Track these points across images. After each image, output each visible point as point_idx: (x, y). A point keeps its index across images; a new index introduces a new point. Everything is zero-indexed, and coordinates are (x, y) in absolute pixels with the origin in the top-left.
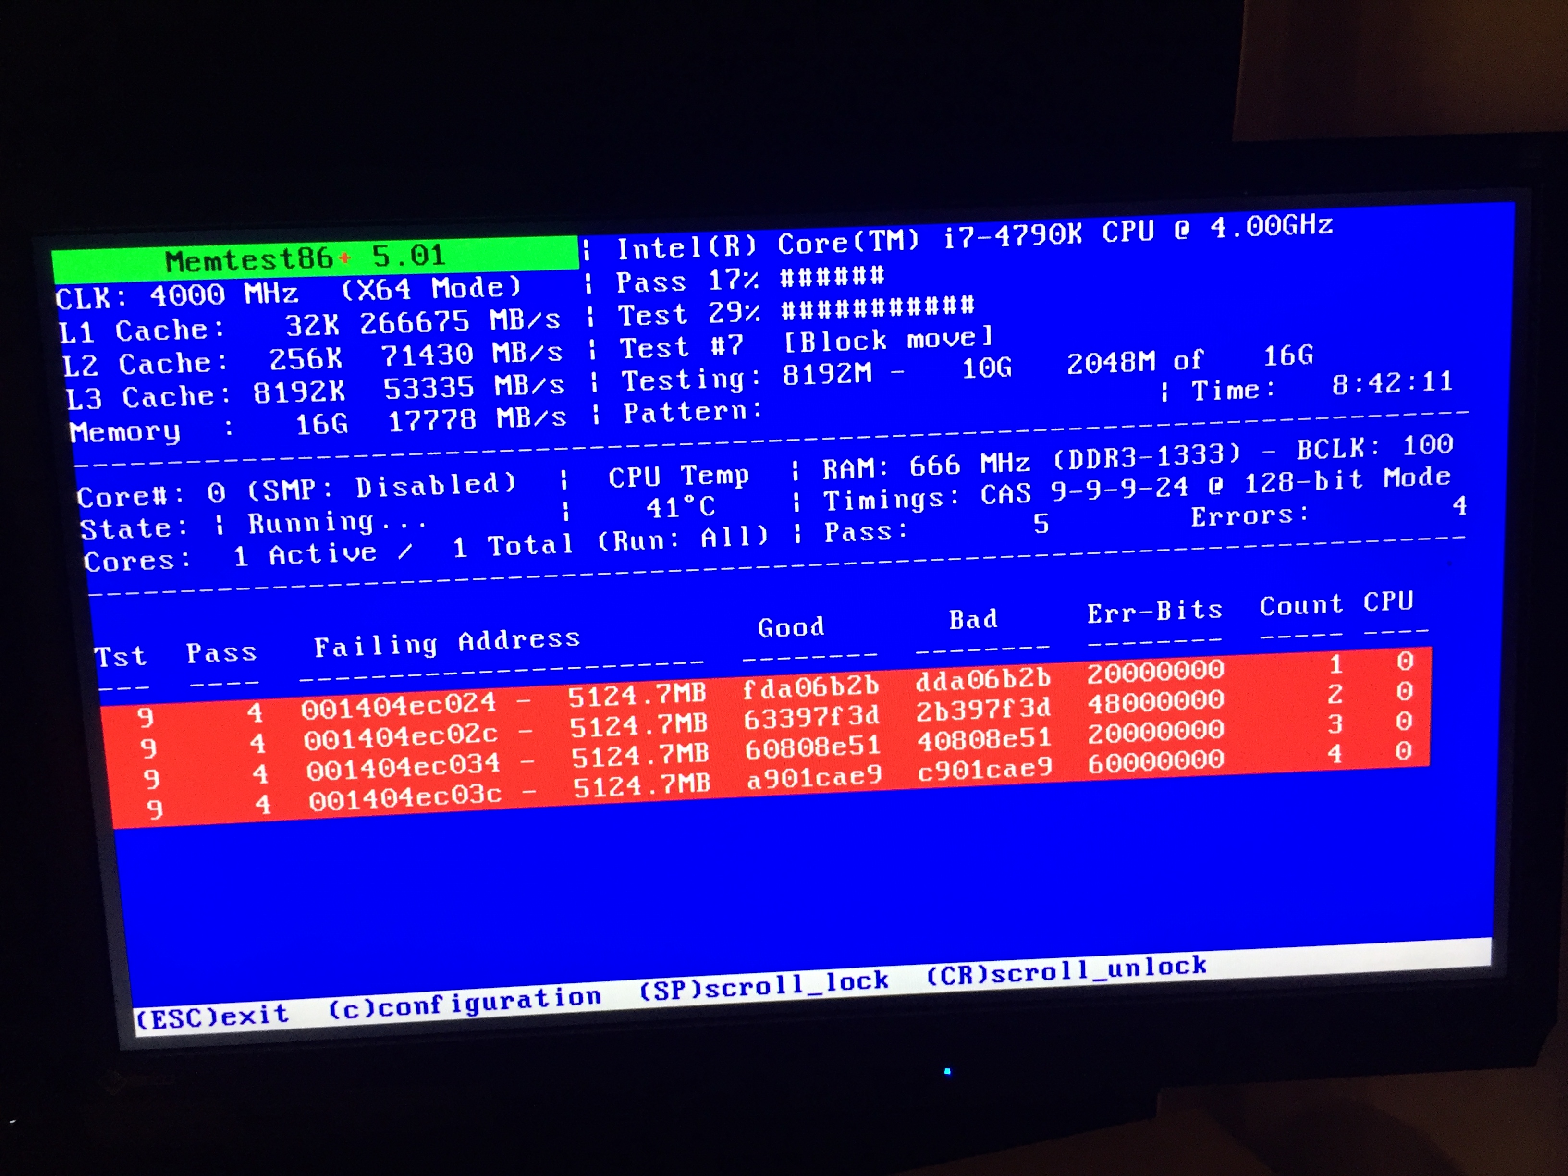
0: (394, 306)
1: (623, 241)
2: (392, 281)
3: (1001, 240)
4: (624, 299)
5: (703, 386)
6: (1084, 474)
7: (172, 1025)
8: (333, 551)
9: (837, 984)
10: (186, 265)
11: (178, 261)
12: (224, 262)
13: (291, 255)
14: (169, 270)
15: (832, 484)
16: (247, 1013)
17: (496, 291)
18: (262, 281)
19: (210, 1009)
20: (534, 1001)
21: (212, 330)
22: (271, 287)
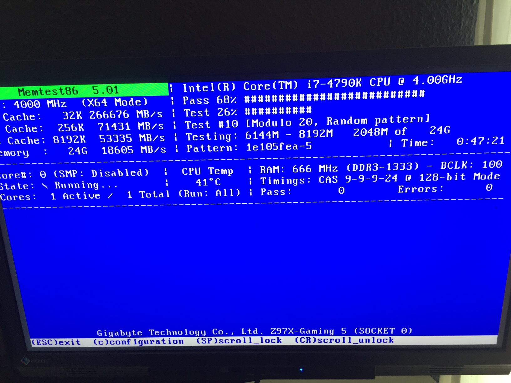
0: (101, 109)
1: (185, 85)
2: (100, 99)
3: (330, 85)
4: (186, 107)
5: (216, 139)
6: (358, 173)
7: (43, 344)
8: (85, 195)
9: (264, 341)
10: (25, 93)
11: (22, 92)
12: (39, 92)
13: (63, 90)
14: (20, 95)
15: (263, 175)
16: (67, 342)
17: (138, 103)
18: (53, 99)
19: (55, 340)
20: (161, 342)
21: (37, 117)
22: (57, 102)
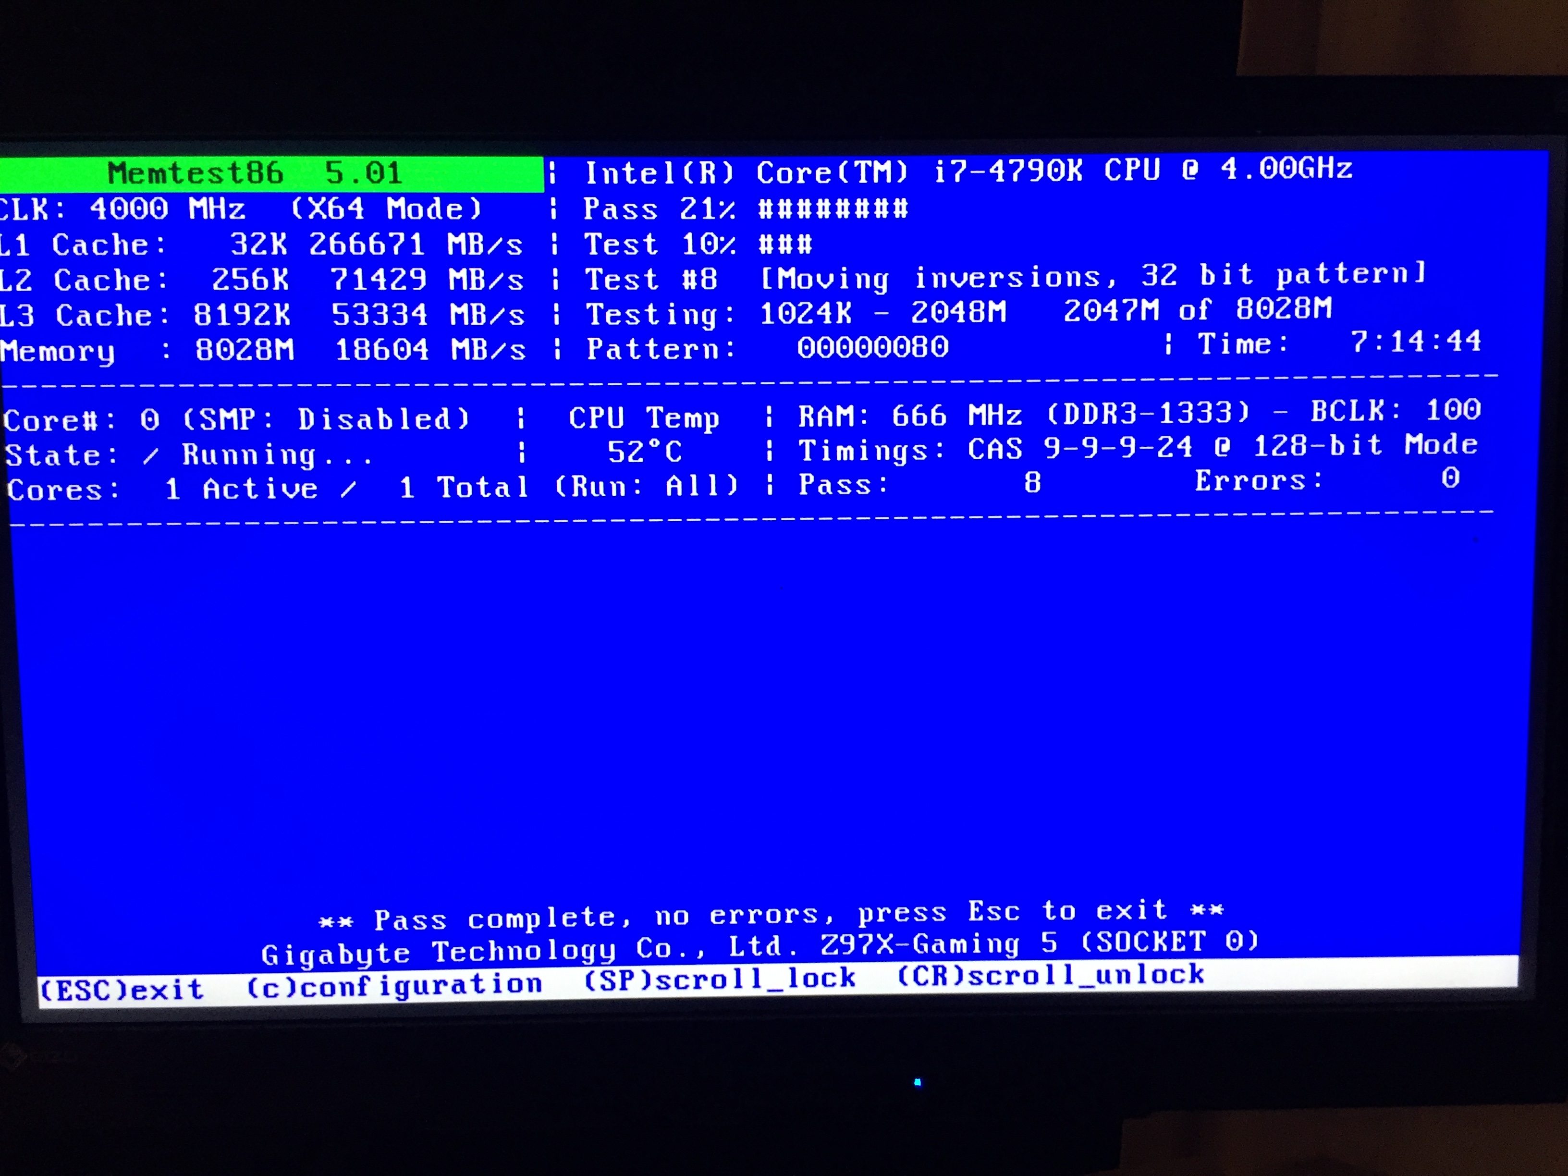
0: (345, 227)
1: (591, 164)
2: (345, 199)
3: (996, 175)
4: (591, 226)
5: (672, 322)
6: (1080, 430)
7: (78, 997)
8: (271, 486)
9: (799, 980)
10: (129, 176)
11: (120, 173)
12: (170, 174)
13: (239, 169)
14: (111, 181)
15: (808, 432)
16: (159, 987)
17: (454, 214)
18: (208, 195)
19: (119, 981)
20: (469, 986)
21: (153, 246)
22: (217, 202)
